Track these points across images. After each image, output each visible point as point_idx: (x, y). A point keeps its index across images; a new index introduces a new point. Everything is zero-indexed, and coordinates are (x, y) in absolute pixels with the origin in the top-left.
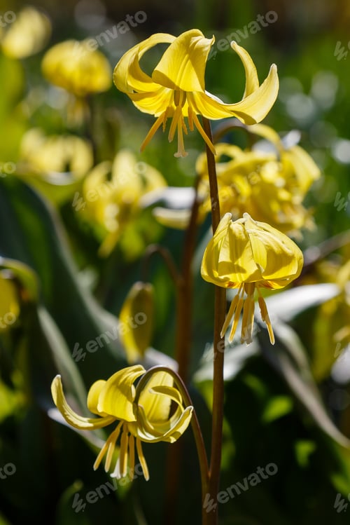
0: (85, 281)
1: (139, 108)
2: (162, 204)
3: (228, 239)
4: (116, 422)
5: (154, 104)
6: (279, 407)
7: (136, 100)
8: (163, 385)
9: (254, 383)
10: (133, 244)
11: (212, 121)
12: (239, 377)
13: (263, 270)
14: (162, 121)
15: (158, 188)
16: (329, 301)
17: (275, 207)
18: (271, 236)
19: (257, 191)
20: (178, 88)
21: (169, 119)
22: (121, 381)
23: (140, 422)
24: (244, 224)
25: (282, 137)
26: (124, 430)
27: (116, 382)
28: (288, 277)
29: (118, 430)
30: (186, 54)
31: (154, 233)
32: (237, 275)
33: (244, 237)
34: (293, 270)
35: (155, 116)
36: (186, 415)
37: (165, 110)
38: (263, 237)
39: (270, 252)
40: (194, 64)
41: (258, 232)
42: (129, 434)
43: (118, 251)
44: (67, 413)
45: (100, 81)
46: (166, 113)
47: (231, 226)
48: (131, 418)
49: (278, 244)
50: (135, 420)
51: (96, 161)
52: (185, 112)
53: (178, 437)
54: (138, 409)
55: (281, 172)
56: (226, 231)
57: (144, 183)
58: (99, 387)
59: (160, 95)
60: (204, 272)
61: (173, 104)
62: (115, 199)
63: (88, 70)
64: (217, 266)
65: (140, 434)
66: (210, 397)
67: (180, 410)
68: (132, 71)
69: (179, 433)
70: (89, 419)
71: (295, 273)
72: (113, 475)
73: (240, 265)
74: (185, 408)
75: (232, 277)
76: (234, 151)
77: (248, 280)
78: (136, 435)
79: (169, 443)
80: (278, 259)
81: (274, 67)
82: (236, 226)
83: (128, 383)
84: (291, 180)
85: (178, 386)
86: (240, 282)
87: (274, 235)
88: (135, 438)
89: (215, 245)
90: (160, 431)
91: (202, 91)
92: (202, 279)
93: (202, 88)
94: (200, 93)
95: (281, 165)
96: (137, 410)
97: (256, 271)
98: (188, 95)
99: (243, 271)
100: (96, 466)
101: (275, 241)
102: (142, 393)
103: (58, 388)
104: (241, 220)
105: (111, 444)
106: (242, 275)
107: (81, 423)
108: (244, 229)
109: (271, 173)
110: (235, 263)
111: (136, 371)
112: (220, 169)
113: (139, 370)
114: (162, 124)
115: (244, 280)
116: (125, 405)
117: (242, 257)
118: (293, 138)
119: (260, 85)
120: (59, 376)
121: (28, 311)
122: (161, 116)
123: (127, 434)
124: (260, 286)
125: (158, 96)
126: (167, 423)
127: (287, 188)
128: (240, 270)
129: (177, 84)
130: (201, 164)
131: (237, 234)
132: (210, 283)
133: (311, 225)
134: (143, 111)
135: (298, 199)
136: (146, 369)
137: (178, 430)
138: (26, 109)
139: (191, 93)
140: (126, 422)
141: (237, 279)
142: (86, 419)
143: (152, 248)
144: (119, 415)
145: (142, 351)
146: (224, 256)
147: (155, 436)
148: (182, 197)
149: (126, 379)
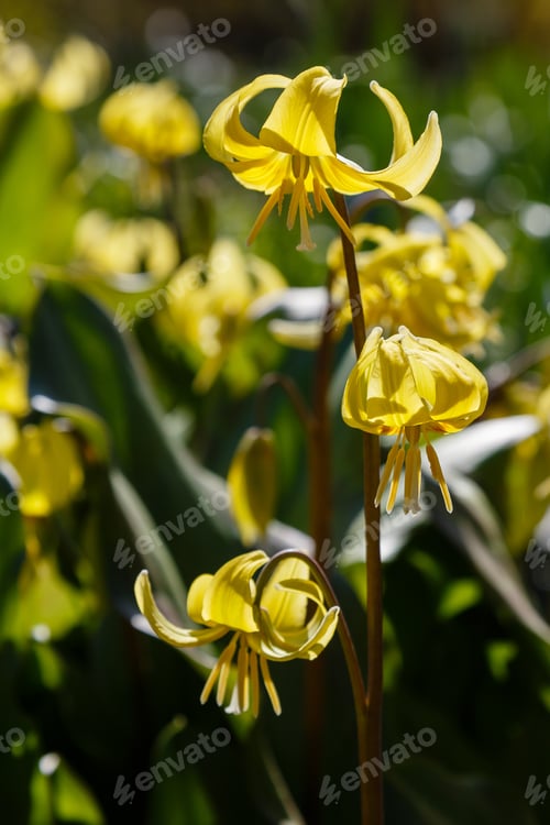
0: (174, 428)
1: (242, 182)
2: (280, 314)
3: (378, 365)
4: (229, 634)
5: (263, 176)
6: (461, 596)
7: (238, 172)
8: (295, 577)
9: (424, 563)
10: (243, 373)
11: (347, 196)
12: (402, 557)
13: (431, 407)
14: (277, 199)
15: (274, 291)
16: (526, 441)
17: (443, 312)
18: (441, 358)
19: (417, 290)
20: (298, 152)
21: (286, 195)
22: (235, 574)
23: (265, 633)
24: (400, 342)
25: (447, 209)
26: (242, 643)
27: (227, 577)
28: (466, 415)
29: (233, 644)
30: (306, 103)
31: (272, 355)
32: (394, 416)
33: (402, 362)
34: (474, 404)
35: (267, 193)
36: (330, 620)
37: (280, 184)
38: (430, 360)
39: (441, 381)
40: (319, 116)
41: (421, 353)
42: (250, 650)
43: (221, 384)
44: (159, 624)
45: (183, 140)
46: (282, 187)
47: (382, 346)
48: (251, 626)
49: (450, 369)
50: (257, 630)
51: (183, 256)
52: (309, 186)
53: (320, 652)
54: (260, 614)
55: (449, 262)
56: (375, 355)
57: (255, 283)
58: (204, 584)
59: (272, 162)
60: (347, 414)
61: (292, 175)
62: (214, 309)
63: (166, 126)
64: (366, 404)
65: (266, 650)
66: (363, 587)
67: (321, 611)
68: (230, 130)
69: (321, 645)
70: (190, 631)
71: (477, 409)
72: (229, 710)
73: (398, 401)
74: (328, 610)
75: (387, 419)
76: (381, 234)
77: (410, 422)
78: (259, 652)
79: (308, 661)
80: (452, 391)
81: (434, 115)
82: (390, 346)
83: (245, 577)
84: (464, 271)
85: (316, 577)
86: (399, 426)
87: (445, 356)
88: (258, 656)
89: (360, 375)
90: (293, 644)
91: (332, 155)
92: (345, 425)
93: (332, 150)
94: (330, 157)
95: (448, 250)
96: (259, 616)
97: (422, 409)
98: (312, 161)
99: (403, 410)
100: (203, 699)
101: (445, 365)
102: (265, 589)
103: (145, 590)
104: (396, 337)
105: (224, 666)
106: (402, 415)
107: (180, 636)
108: (401, 349)
109: (435, 264)
110: (391, 400)
111: (254, 559)
112: (362, 261)
113: (260, 557)
114: (277, 205)
115: (404, 422)
116: (242, 609)
117: (401, 389)
118: (464, 209)
119: (415, 143)
120: (145, 572)
121: (96, 476)
122: (275, 192)
123: (246, 649)
124: (427, 429)
125: (269, 165)
126: (304, 631)
127: (459, 283)
128: (399, 409)
129: (295, 146)
130: (334, 255)
131: (392, 358)
132: (357, 429)
133: (495, 334)
134: (249, 186)
135: (475, 298)
136: (270, 555)
137: (320, 642)
138: (80, 184)
139: (316, 158)
140: (244, 634)
141: (395, 421)
142: (186, 632)
143: (269, 379)
144: (233, 624)
145: (262, 526)
146: (375, 390)
147: (288, 651)
148: (309, 301)
149: (241, 572)
